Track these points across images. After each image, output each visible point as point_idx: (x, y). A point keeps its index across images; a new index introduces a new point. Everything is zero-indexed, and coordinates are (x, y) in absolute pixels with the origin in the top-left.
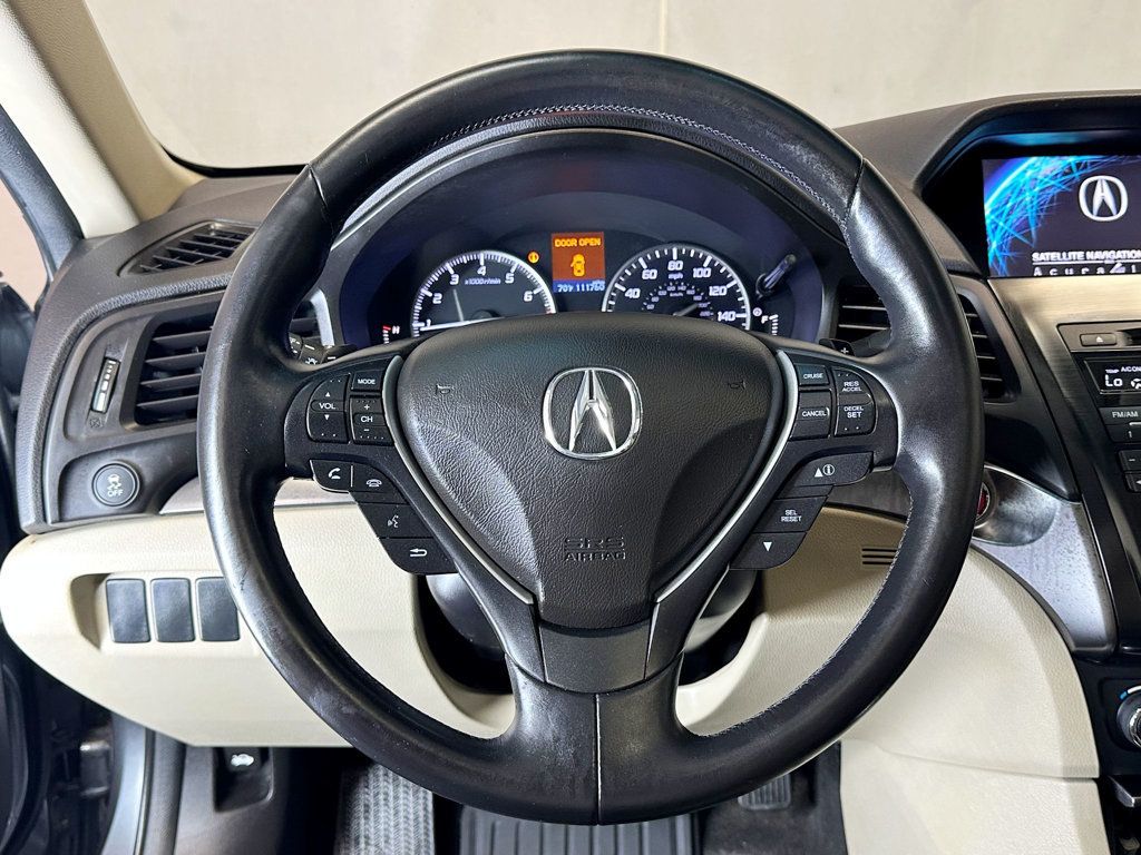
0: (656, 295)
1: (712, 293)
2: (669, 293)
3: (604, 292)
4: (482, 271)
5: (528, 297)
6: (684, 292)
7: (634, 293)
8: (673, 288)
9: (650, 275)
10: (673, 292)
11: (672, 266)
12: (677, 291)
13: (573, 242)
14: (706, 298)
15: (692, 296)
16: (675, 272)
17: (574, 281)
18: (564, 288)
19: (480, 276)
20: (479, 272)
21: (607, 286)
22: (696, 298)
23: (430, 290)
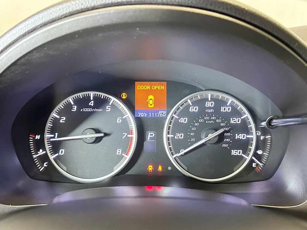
0: (197, 122)
1: (232, 122)
2: (205, 120)
3: (166, 118)
4: (92, 103)
5: (119, 121)
6: (215, 120)
7: (184, 120)
8: (207, 118)
9: (194, 109)
10: (208, 120)
11: (208, 104)
12: (210, 120)
13: (148, 87)
14: (228, 124)
15: (220, 123)
16: (210, 108)
17: (148, 111)
18: (141, 115)
19: (90, 107)
20: (90, 104)
21: (168, 114)
22: (222, 124)
23: (58, 114)
